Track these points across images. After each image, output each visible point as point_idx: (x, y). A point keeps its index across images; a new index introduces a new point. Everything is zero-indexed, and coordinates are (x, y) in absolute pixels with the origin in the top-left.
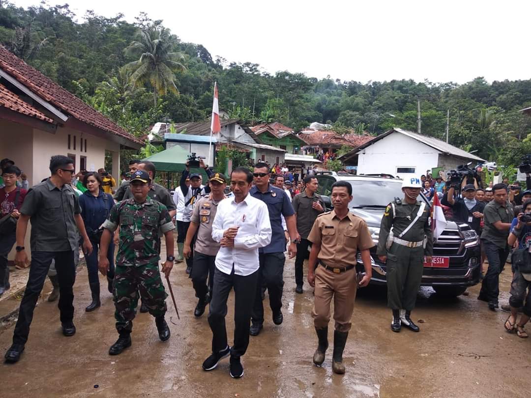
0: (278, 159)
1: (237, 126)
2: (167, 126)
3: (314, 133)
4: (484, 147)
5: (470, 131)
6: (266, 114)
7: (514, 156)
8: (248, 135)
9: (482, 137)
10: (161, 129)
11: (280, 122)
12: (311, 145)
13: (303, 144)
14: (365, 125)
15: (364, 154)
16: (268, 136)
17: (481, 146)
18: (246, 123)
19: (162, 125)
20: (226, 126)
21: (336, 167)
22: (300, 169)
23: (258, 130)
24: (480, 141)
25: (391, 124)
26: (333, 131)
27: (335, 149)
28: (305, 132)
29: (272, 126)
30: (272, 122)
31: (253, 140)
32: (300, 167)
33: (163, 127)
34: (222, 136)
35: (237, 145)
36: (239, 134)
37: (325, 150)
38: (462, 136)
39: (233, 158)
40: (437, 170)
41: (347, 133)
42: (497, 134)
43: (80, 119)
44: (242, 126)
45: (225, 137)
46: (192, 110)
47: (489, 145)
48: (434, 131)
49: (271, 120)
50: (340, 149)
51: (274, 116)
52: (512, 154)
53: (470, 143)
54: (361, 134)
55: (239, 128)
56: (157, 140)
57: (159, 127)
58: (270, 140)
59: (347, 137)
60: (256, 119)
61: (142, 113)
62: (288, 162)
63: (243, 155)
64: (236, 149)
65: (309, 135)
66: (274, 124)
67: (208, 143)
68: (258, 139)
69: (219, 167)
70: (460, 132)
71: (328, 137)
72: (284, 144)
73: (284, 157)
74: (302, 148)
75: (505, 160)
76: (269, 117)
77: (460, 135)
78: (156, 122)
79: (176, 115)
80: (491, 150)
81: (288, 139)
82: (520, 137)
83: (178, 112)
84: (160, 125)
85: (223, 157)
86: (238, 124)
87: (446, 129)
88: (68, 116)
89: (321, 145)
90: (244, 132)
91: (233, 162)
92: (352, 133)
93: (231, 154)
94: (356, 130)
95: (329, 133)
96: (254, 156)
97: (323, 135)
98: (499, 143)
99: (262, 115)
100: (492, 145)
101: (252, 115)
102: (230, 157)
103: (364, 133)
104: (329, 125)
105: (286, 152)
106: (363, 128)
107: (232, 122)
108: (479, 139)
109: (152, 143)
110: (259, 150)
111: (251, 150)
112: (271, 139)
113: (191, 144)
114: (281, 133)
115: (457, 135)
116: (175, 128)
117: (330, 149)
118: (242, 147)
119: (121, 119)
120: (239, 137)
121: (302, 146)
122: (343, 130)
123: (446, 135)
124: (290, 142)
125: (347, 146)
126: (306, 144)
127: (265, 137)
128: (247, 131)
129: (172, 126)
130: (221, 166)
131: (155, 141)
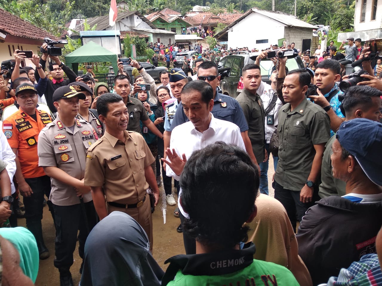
0: (170, 40)
1: (135, 17)
2: (81, 22)
3: (196, 15)
4: (322, 15)
5: (312, 3)
6: (158, 2)
7: (341, 21)
8: (145, 22)
9: (320, 6)
10: (77, 24)
11: (169, 7)
12: (195, 25)
13: (188, 25)
14: (234, 5)
15: (232, 31)
16: (161, 22)
17: (320, 14)
18: (142, 13)
19: (77, 21)
20: (127, 18)
21: (214, 42)
22: (188, 46)
23: (152, 17)
24: (319, 10)
25: (254, 2)
26: (211, 12)
27: (213, 27)
28: (189, 15)
29: (163, 12)
30: (164, 8)
31: (149, 26)
32: (188, 45)
33: (78, 23)
34: (125, 26)
35: (138, 32)
36: (138, 24)
37: (206, 29)
38: (306, 7)
39: (135, 43)
40: (282, 40)
41: (221, 12)
42: (331, 3)
43: (15, 35)
44: (139, 16)
45: (128, 27)
46: (98, 6)
47: (325, 13)
48: (286, 5)
49: (163, 7)
50: (217, 26)
51: (164, 3)
52: (340, 19)
53: (312, 12)
54: (232, 13)
55: (137, 18)
56: (74, 34)
57: (75, 23)
58: (163, 25)
59: (221, 16)
60: (151, 7)
61: (60, 12)
62: (178, 41)
63: (143, 40)
64: (137, 36)
65: (193, 17)
66: (165, 10)
67: (114, 36)
68: (152, 25)
69: (126, 52)
70: (305, 5)
71: (207, 17)
72: (174, 27)
73: (174, 38)
74: (188, 29)
75: (335, 24)
76: (160, 5)
77: (304, 6)
78: (72, 19)
79: (86, 11)
80: (327, 16)
81: (177, 23)
82: (348, 3)
83: (88, 9)
84: (76, 21)
85: (128, 43)
86: (136, 14)
87: (294, 3)
88: (6, 34)
89: (202, 25)
90: (142, 21)
91: (136, 47)
92: (225, 13)
93: (133, 40)
94: (228, 9)
95: (208, 14)
96: (152, 40)
97: (203, 16)
98: (333, 11)
99: (155, 2)
100: (328, 12)
101: (147, 4)
102: (133, 42)
103: (235, 11)
104: (208, 7)
105: (176, 34)
106: (233, 7)
107: (131, 14)
108: (318, 9)
109: (72, 37)
110: (155, 35)
111: (149, 35)
112: (163, 23)
113: (101, 38)
114: (171, 17)
115: (303, 7)
116: (88, 22)
117: (208, 28)
118: (142, 33)
119: (43, 24)
120: (138, 25)
121: (188, 27)
122: (218, 10)
123: (294, 8)
124: (178, 25)
125: (222, 24)
126: (191, 26)
127: (158, 22)
128: (144, 20)
129: (85, 22)
130: (128, 50)
131: (73, 35)
